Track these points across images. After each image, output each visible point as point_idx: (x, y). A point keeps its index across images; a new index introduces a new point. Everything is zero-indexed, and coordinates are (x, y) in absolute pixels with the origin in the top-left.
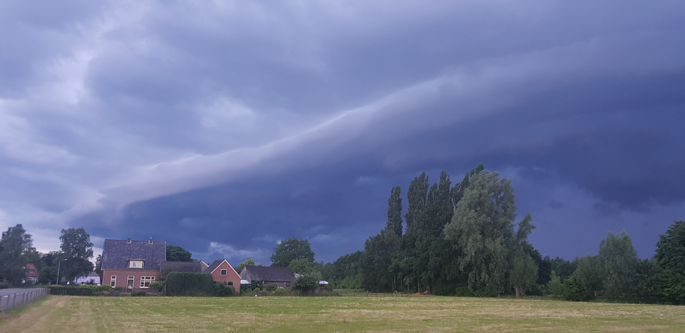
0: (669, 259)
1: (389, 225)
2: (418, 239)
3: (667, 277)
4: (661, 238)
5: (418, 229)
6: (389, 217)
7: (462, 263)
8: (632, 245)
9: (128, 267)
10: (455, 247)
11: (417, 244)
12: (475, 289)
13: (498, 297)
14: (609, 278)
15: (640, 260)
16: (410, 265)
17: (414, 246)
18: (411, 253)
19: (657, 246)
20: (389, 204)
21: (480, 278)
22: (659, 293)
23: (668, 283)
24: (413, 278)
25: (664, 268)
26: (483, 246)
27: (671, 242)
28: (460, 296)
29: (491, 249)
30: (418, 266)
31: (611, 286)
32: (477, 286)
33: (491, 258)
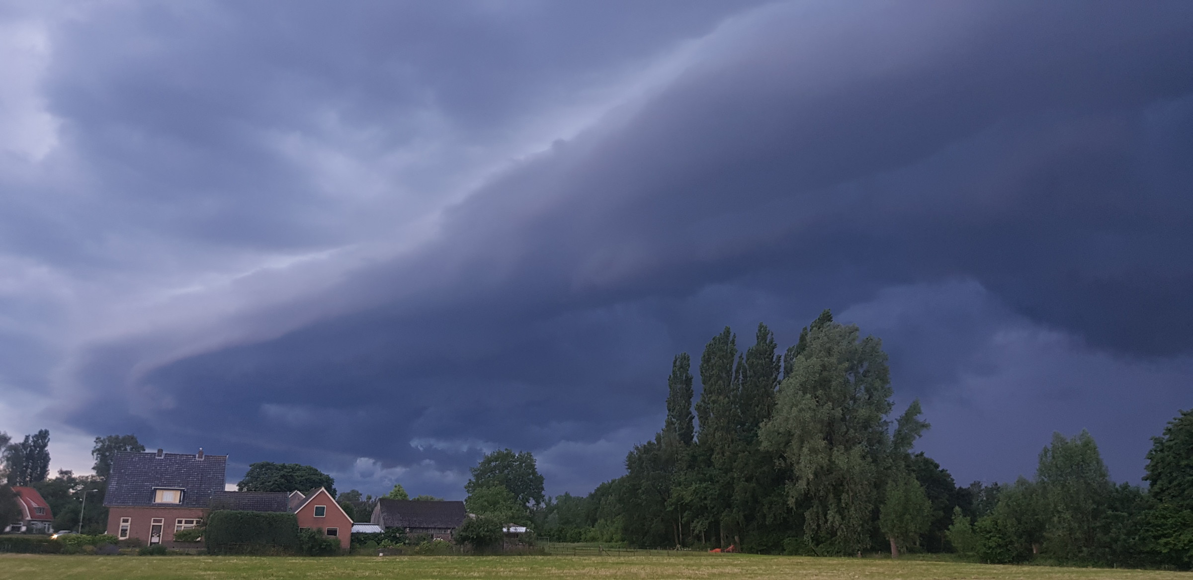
0: (1170, 483)
1: (670, 424)
2: (717, 449)
3: (1165, 518)
4: (1155, 443)
5: (716, 431)
6: (669, 410)
7: (793, 492)
8: (1101, 457)
9: (153, 502)
10: (780, 464)
11: (716, 458)
12: (817, 541)
13: (857, 557)
14: (1056, 519)
15: (1115, 485)
16: (703, 497)
17: (709, 463)
18: (705, 475)
19: (1148, 458)
20: (670, 387)
21: (826, 521)
22: (1151, 547)
23: (1166, 529)
24: (707, 522)
25: (1161, 500)
26: (829, 460)
27: (1172, 450)
28: (791, 555)
29: (842, 467)
30: (715, 499)
31: (1060, 534)
32: (822, 536)
33: (845, 483)
